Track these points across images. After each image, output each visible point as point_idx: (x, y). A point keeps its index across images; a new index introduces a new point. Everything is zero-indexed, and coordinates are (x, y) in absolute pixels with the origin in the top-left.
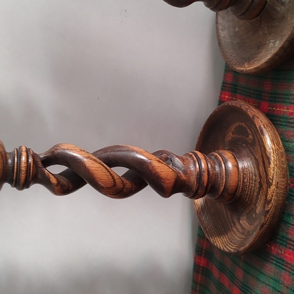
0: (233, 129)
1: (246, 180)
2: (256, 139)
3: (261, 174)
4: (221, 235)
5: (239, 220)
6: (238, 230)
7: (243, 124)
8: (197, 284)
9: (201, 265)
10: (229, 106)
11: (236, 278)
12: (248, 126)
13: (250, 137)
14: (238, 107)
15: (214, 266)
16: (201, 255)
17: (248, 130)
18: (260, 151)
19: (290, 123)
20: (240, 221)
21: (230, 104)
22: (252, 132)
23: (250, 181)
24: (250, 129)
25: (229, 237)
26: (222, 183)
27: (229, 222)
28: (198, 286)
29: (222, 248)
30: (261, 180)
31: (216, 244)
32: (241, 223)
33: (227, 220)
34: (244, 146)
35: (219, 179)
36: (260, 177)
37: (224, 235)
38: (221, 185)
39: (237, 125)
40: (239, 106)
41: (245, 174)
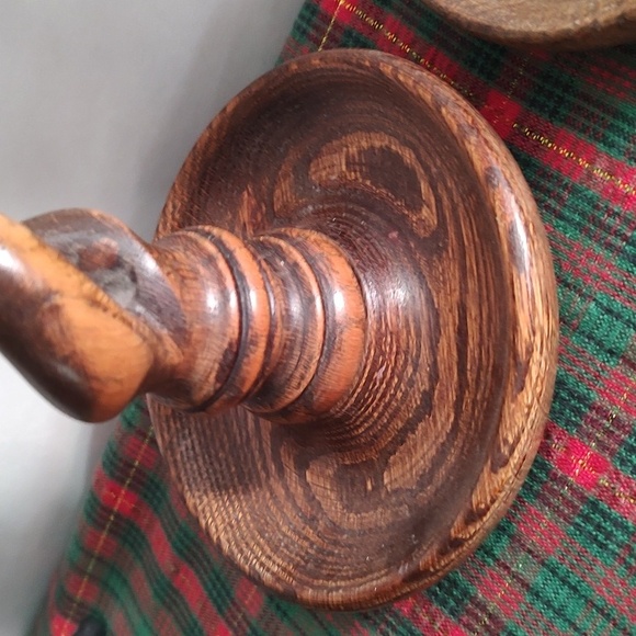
0: (353, 150)
1: (379, 375)
2: (452, 235)
3: (441, 367)
4: (227, 489)
5: (302, 466)
6: (290, 496)
7: (408, 156)
8: (92, 556)
9: (116, 509)
10: (381, 74)
11: (234, 604)
12: (427, 169)
13: (425, 212)
14: (420, 98)
15: (158, 526)
16: (123, 482)
17: (424, 187)
18: (455, 284)
19: (601, 225)
20: (308, 473)
21: (388, 70)
22: (438, 200)
23: (392, 378)
24: (434, 187)
25: (252, 508)
26: (302, 377)
27: (262, 451)
28: (93, 562)
29: (225, 547)
30: (432, 388)
31: (203, 522)
32: (308, 479)
33: (254, 444)
34: (393, 241)
35: (294, 362)
36: (434, 377)
37: (236, 492)
38: (294, 383)
39: (377, 144)
40: (428, 98)
41: (383, 353)
